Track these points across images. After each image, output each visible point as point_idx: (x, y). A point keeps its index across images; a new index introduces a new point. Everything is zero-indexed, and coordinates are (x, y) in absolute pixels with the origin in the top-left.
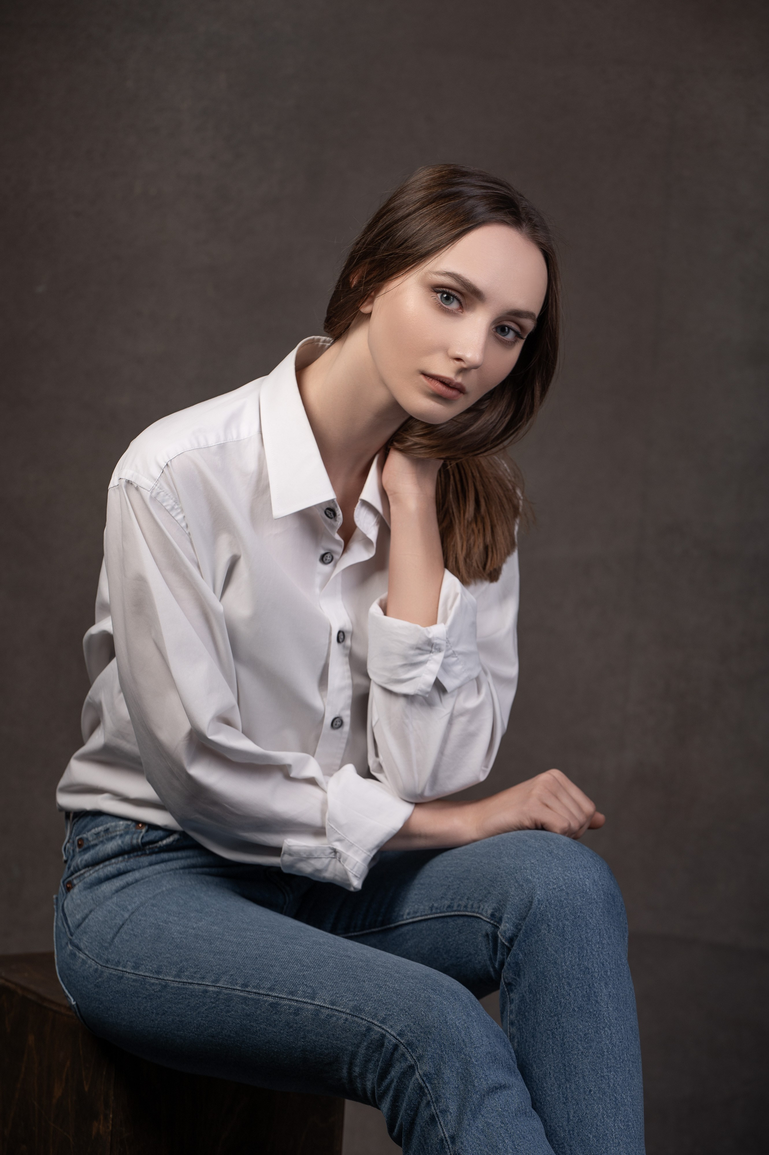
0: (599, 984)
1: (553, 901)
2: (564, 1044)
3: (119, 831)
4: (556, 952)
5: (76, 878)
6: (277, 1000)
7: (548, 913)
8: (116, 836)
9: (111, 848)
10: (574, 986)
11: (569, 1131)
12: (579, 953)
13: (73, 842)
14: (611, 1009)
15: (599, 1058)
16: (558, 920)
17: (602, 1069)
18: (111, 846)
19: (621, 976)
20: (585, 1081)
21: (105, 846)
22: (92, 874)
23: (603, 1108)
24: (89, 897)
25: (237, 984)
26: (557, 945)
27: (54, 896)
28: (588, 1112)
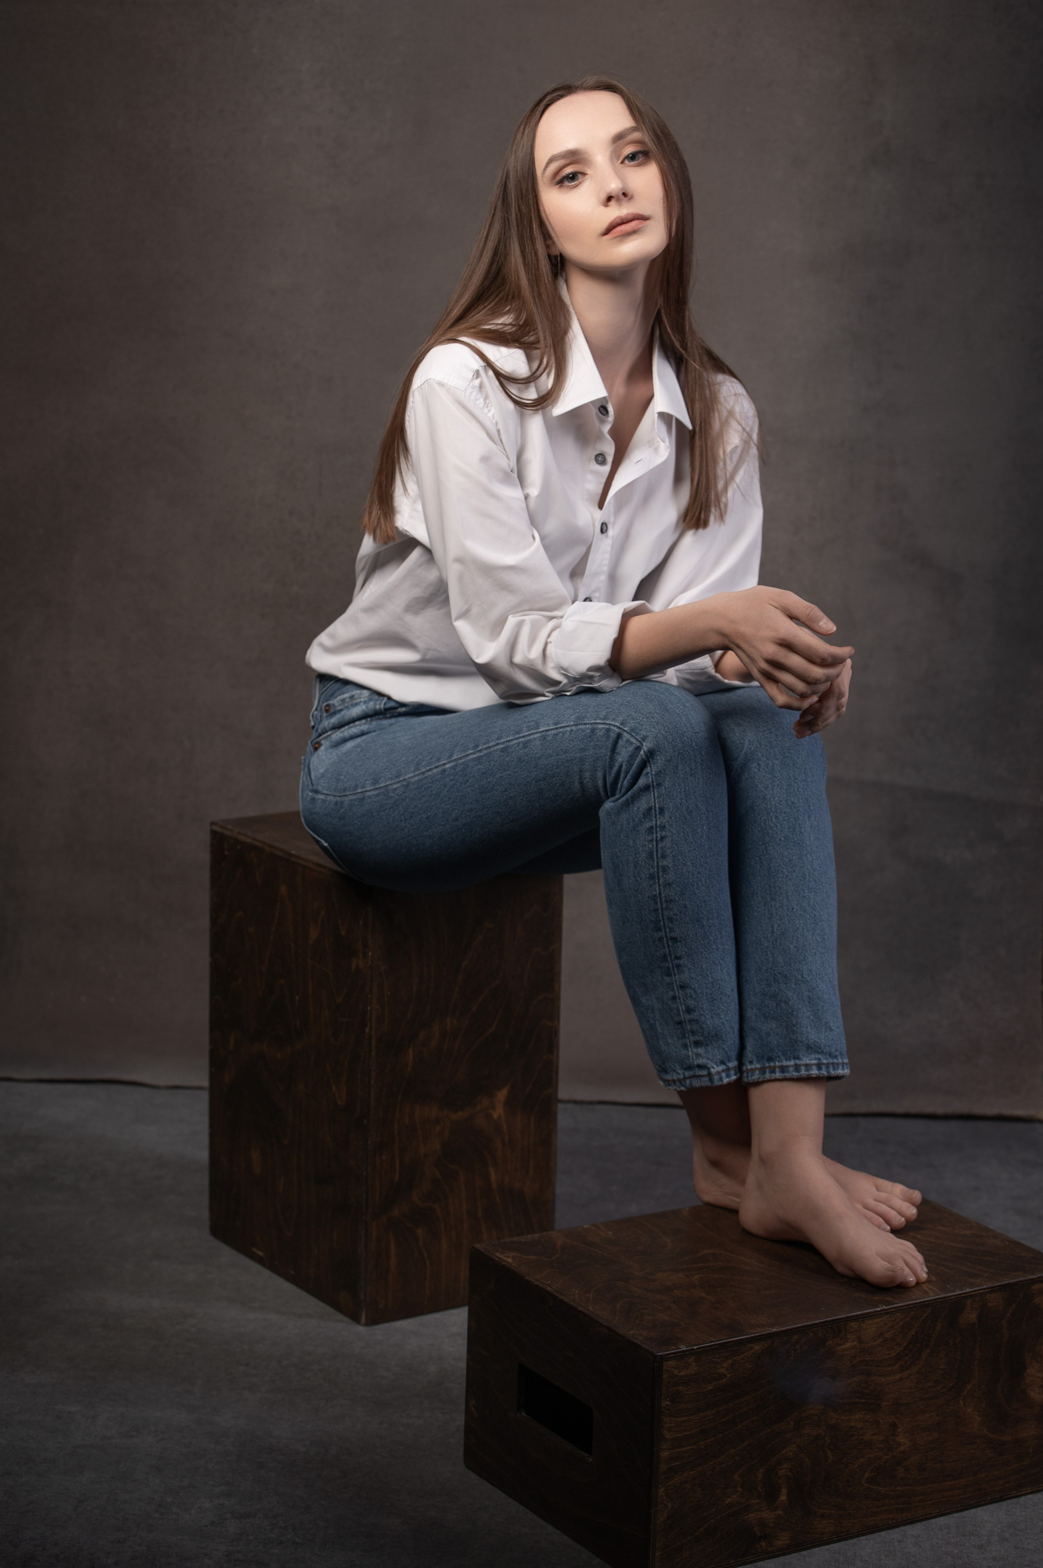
0: (803, 817)
1: (763, 742)
2: (771, 868)
3: (364, 698)
4: (766, 788)
5: (323, 739)
6: (506, 744)
7: (758, 753)
8: (361, 702)
9: (356, 713)
10: (781, 819)
11: (773, 942)
12: (787, 789)
13: (321, 709)
14: (812, 838)
15: (801, 880)
16: (768, 759)
17: (803, 890)
18: (356, 711)
19: (821, 810)
20: (788, 900)
21: (351, 711)
22: (337, 735)
23: (804, 924)
24: (334, 754)
25: (468, 749)
26: (767, 782)
27: (303, 758)
28: (790, 926)
